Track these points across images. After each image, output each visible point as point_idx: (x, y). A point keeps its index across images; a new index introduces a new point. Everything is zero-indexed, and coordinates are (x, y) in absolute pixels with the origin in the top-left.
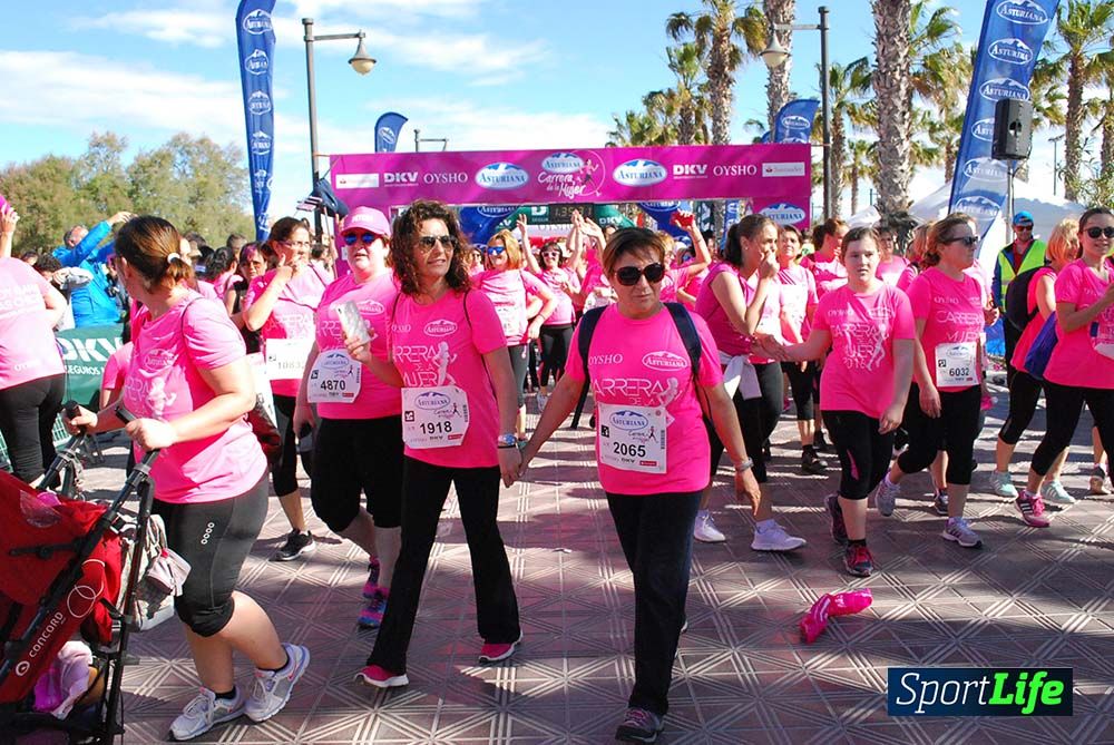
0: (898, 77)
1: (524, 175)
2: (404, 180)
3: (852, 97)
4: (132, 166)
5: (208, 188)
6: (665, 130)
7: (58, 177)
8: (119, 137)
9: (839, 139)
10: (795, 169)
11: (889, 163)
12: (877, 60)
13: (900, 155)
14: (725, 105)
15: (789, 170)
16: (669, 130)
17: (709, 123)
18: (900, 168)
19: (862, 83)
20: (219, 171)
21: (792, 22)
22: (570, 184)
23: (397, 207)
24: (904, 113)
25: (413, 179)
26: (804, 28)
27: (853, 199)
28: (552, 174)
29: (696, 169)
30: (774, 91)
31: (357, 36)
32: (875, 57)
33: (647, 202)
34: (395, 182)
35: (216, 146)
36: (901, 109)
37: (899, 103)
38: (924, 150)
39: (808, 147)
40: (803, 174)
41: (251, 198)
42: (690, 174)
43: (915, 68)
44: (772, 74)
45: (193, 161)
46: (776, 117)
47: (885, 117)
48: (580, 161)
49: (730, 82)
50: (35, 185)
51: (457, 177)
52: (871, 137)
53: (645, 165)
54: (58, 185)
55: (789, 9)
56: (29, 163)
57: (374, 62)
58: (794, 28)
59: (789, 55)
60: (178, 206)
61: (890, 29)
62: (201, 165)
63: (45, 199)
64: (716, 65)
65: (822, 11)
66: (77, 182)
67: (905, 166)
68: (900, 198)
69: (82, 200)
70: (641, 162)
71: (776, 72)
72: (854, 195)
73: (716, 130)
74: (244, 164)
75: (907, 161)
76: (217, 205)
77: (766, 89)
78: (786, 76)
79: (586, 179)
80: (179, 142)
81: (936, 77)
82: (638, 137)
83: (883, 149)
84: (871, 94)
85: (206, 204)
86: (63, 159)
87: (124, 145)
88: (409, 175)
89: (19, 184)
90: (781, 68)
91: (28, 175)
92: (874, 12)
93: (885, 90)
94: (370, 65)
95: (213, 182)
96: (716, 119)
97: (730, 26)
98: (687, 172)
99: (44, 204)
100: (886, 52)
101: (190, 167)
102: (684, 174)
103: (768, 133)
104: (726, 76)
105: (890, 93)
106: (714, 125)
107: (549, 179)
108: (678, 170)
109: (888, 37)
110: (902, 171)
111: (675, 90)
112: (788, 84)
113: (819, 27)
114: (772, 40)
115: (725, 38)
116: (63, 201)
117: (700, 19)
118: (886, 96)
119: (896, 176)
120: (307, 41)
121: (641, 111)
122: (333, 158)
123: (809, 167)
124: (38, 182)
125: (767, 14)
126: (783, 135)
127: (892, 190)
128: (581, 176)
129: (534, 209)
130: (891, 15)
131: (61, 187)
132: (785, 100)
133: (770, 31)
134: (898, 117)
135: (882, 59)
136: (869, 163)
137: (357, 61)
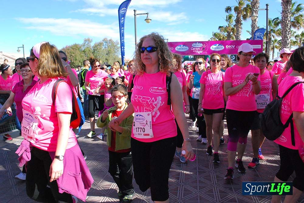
0: (288, 22)
1: (187, 48)
4: (94, 46)
5: (111, 51)
7: (77, 49)
8: (91, 39)
9: (270, 39)
10: (259, 47)
11: (285, 45)
12: (282, 18)
13: (288, 42)
14: (240, 30)
18: (288, 46)
20: (113, 47)
21: (258, 8)
22: (199, 50)
24: (289, 32)
26: (262, 10)
27: (273, 55)
29: (232, 46)
30: (253, 26)
31: (147, 14)
32: (282, 17)
35: (113, 41)
36: (288, 31)
37: (288, 29)
38: (293, 42)
39: (262, 41)
40: (260, 48)
41: (121, 54)
44: (253, 22)
45: (108, 45)
46: (253, 33)
47: (284, 33)
48: (202, 44)
49: (241, 24)
51: (171, 48)
52: (279, 38)
55: (258, 5)
56: (70, 45)
57: (151, 20)
58: (259, 10)
59: (257, 17)
60: (104, 55)
61: (286, 9)
62: (109, 45)
63: (74, 54)
64: (237, 20)
65: (267, 5)
66: (81, 50)
67: (289, 46)
69: (82, 54)
70: (218, 45)
71: (254, 21)
72: (273, 54)
74: (119, 45)
75: (289, 44)
76: (113, 55)
77: (251, 26)
78: (256, 22)
79: (203, 49)
80: (105, 40)
81: (298, 23)
83: (283, 41)
84: (280, 27)
85: (110, 55)
86: (78, 44)
87: (92, 41)
89: (68, 50)
90: (255, 20)
91: (70, 48)
92: (282, 5)
93: (284, 26)
94: (150, 21)
95: (112, 50)
96: (237, 34)
98: (229, 47)
99: (73, 55)
100: (285, 16)
102: (229, 48)
103: (251, 38)
105: (285, 27)
107: (194, 49)
108: (227, 47)
109: (285, 11)
110: (288, 47)
112: (257, 24)
113: (266, 9)
114: (253, 13)
116: (77, 54)
117: (234, 8)
120: (135, 15)
121: (218, 31)
123: (262, 47)
124: (72, 50)
125: (252, 6)
126: (255, 38)
129: (189, 56)
130: (286, 6)
131: (77, 51)
132: (256, 28)
133: (252, 11)
134: (287, 33)
135: (283, 17)
136: (278, 45)
137: (147, 20)
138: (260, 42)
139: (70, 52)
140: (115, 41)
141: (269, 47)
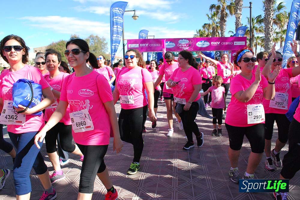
0: (270, 19)
1: (174, 44)
2: (145, 46)
3: (257, 25)
5: (98, 47)
6: (208, 33)
7: (63, 45)
9: (253, 36)
11: (268, 42)
13: (270, 39)
14: (224, 27)
15: (241, 43)
16: (209, 33)
17: (220, 32)
18: (270, 43)
19: (260, 22)
20: (100, 43)
21: (242, 6)
22: (185, 47)
23: (143, 52)
24: (272, 29)
25: (147, 45)
26: (246, 7)
28: (181, 44)
29: (217, 43)
30: (237, 24)
31: (134, 11)
33: (203, 51)
34: (143, 46)
35: (99, 38)
36: (271, 28)
37: (270, 26)
38: (275, 39)
40: (244, 44)
42: (216, 44)
43: (275, 18)
44: (237, 19)
45: (94, 41)
46: (237, 29)
47: (267, 30)
48: (188, 41)
49: (225, 21)
50: (58, 47)
51: (158, 45)
52: (262, 35)
53: (204, 42)
54: (63, 47)
55: (241, 3)
56: (57, 42)
58: (243, 7)
59: (241, 14)
61: (268, 7)
62: (96, 42)
63: (61, 50)
64: (222, 17)
65: (250, 3)
67: (271, 43)
68: (270, 51)
70: (203, 41)
72: (256, 50)
73: (222, 33)
75: (272, 41)
76: (100, 51)
77: (235, 23)
78: (240, 20)
79: (190, 45)
80: (91, 37)
81: (279, 20)
82: (201, 35)
83: (266, 38)
84: (263, 24)
88: (146, 44)
89: (55, 47)
90: (239, 18)
91: (57, 45)
92: (264, 3)
94: (137, 18)
95: (99, 46)
96: (222, 31)
97: (226, 7)
98: (215, 44)
100: (267, 13)
101: (94, 42)
102: (214, 44)
103: (235, 34)
104: (224, 20)
105: (268, 24)
106: (221, 32)
108: (212, 43)
109: (268, 9)
110: (271, 44)
111: (211, 24)
112: (241, 22)
113: (249, 7)
114: (237, 11)
115: (224, 10)
117: (217, 6)
118: (267, 25)
119: (269, 45)
121: (202, 29)
122: (128, 40)
123: (246, 43)
124: (59, 46)
125: (236, 4)
127: (268, 49)
128: (188, 45)
129: (175, 53)
130: (269, 4)
132: (240, 26)
133: (236, 8)
134: (270, 30)
135: (266, 15)
136: (260, 42)
137: (134, 17)
138: (244, 39)
139: (57, 49)
140: (101, 38)
141: (252, 44)
